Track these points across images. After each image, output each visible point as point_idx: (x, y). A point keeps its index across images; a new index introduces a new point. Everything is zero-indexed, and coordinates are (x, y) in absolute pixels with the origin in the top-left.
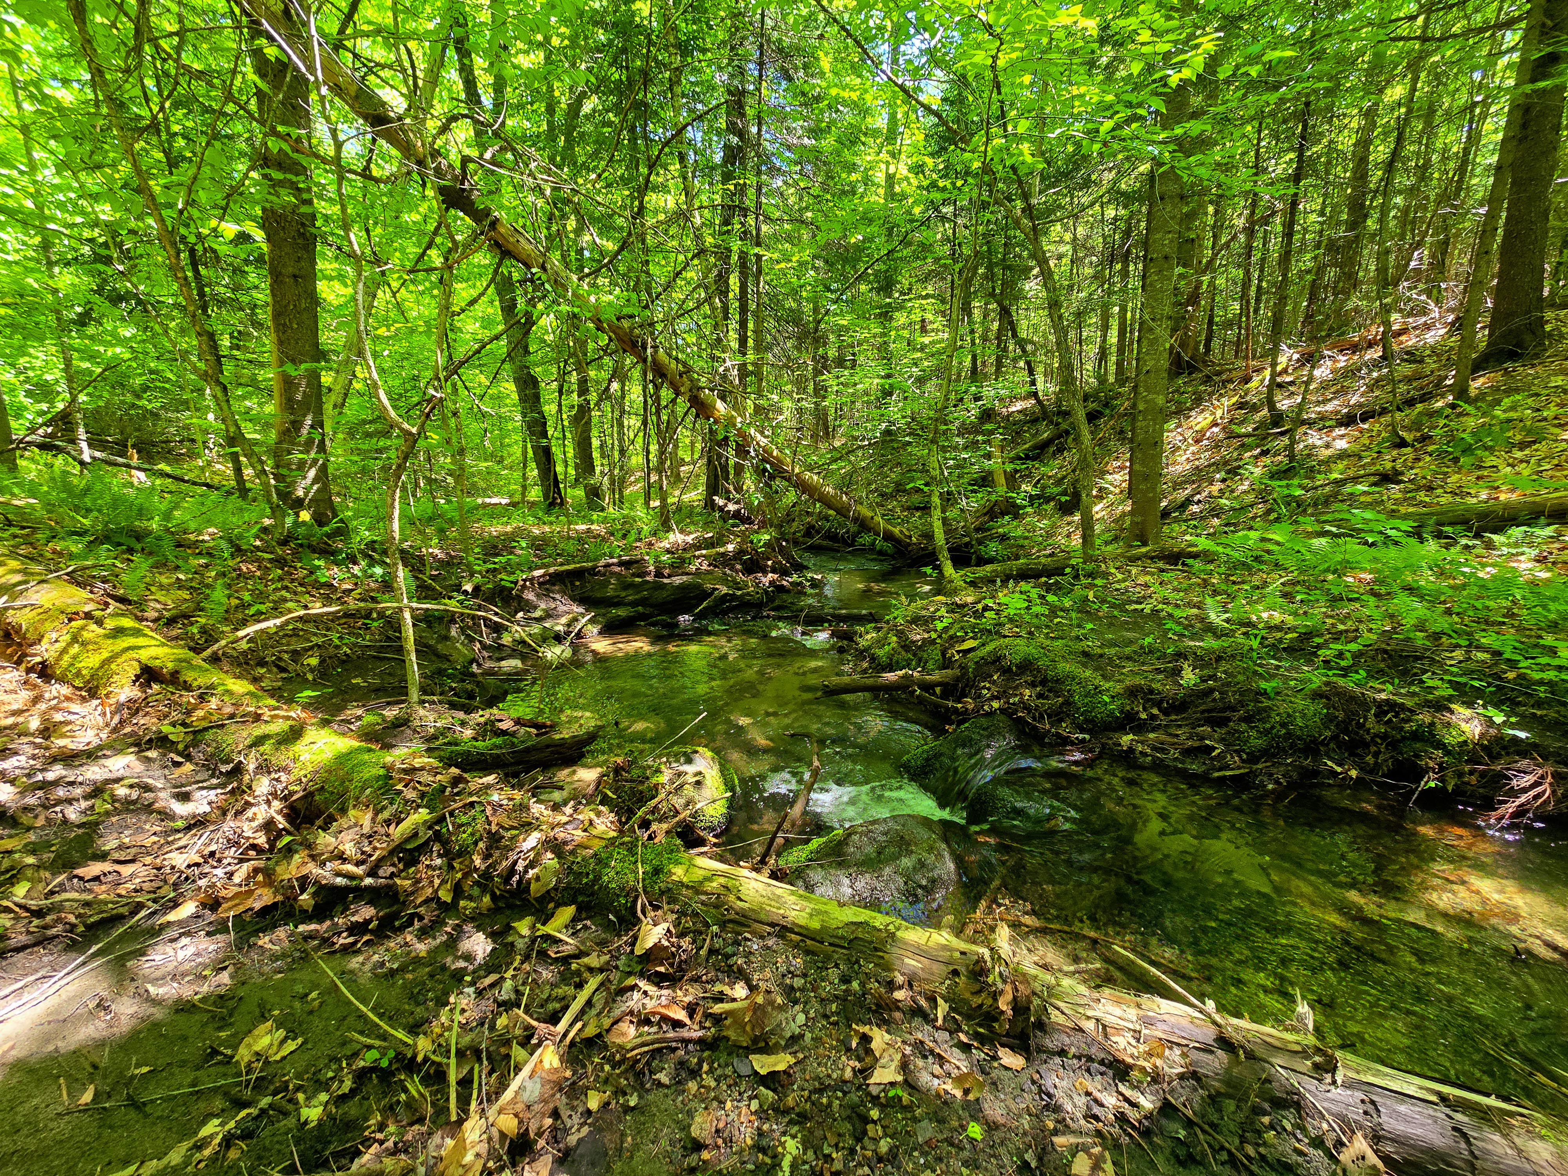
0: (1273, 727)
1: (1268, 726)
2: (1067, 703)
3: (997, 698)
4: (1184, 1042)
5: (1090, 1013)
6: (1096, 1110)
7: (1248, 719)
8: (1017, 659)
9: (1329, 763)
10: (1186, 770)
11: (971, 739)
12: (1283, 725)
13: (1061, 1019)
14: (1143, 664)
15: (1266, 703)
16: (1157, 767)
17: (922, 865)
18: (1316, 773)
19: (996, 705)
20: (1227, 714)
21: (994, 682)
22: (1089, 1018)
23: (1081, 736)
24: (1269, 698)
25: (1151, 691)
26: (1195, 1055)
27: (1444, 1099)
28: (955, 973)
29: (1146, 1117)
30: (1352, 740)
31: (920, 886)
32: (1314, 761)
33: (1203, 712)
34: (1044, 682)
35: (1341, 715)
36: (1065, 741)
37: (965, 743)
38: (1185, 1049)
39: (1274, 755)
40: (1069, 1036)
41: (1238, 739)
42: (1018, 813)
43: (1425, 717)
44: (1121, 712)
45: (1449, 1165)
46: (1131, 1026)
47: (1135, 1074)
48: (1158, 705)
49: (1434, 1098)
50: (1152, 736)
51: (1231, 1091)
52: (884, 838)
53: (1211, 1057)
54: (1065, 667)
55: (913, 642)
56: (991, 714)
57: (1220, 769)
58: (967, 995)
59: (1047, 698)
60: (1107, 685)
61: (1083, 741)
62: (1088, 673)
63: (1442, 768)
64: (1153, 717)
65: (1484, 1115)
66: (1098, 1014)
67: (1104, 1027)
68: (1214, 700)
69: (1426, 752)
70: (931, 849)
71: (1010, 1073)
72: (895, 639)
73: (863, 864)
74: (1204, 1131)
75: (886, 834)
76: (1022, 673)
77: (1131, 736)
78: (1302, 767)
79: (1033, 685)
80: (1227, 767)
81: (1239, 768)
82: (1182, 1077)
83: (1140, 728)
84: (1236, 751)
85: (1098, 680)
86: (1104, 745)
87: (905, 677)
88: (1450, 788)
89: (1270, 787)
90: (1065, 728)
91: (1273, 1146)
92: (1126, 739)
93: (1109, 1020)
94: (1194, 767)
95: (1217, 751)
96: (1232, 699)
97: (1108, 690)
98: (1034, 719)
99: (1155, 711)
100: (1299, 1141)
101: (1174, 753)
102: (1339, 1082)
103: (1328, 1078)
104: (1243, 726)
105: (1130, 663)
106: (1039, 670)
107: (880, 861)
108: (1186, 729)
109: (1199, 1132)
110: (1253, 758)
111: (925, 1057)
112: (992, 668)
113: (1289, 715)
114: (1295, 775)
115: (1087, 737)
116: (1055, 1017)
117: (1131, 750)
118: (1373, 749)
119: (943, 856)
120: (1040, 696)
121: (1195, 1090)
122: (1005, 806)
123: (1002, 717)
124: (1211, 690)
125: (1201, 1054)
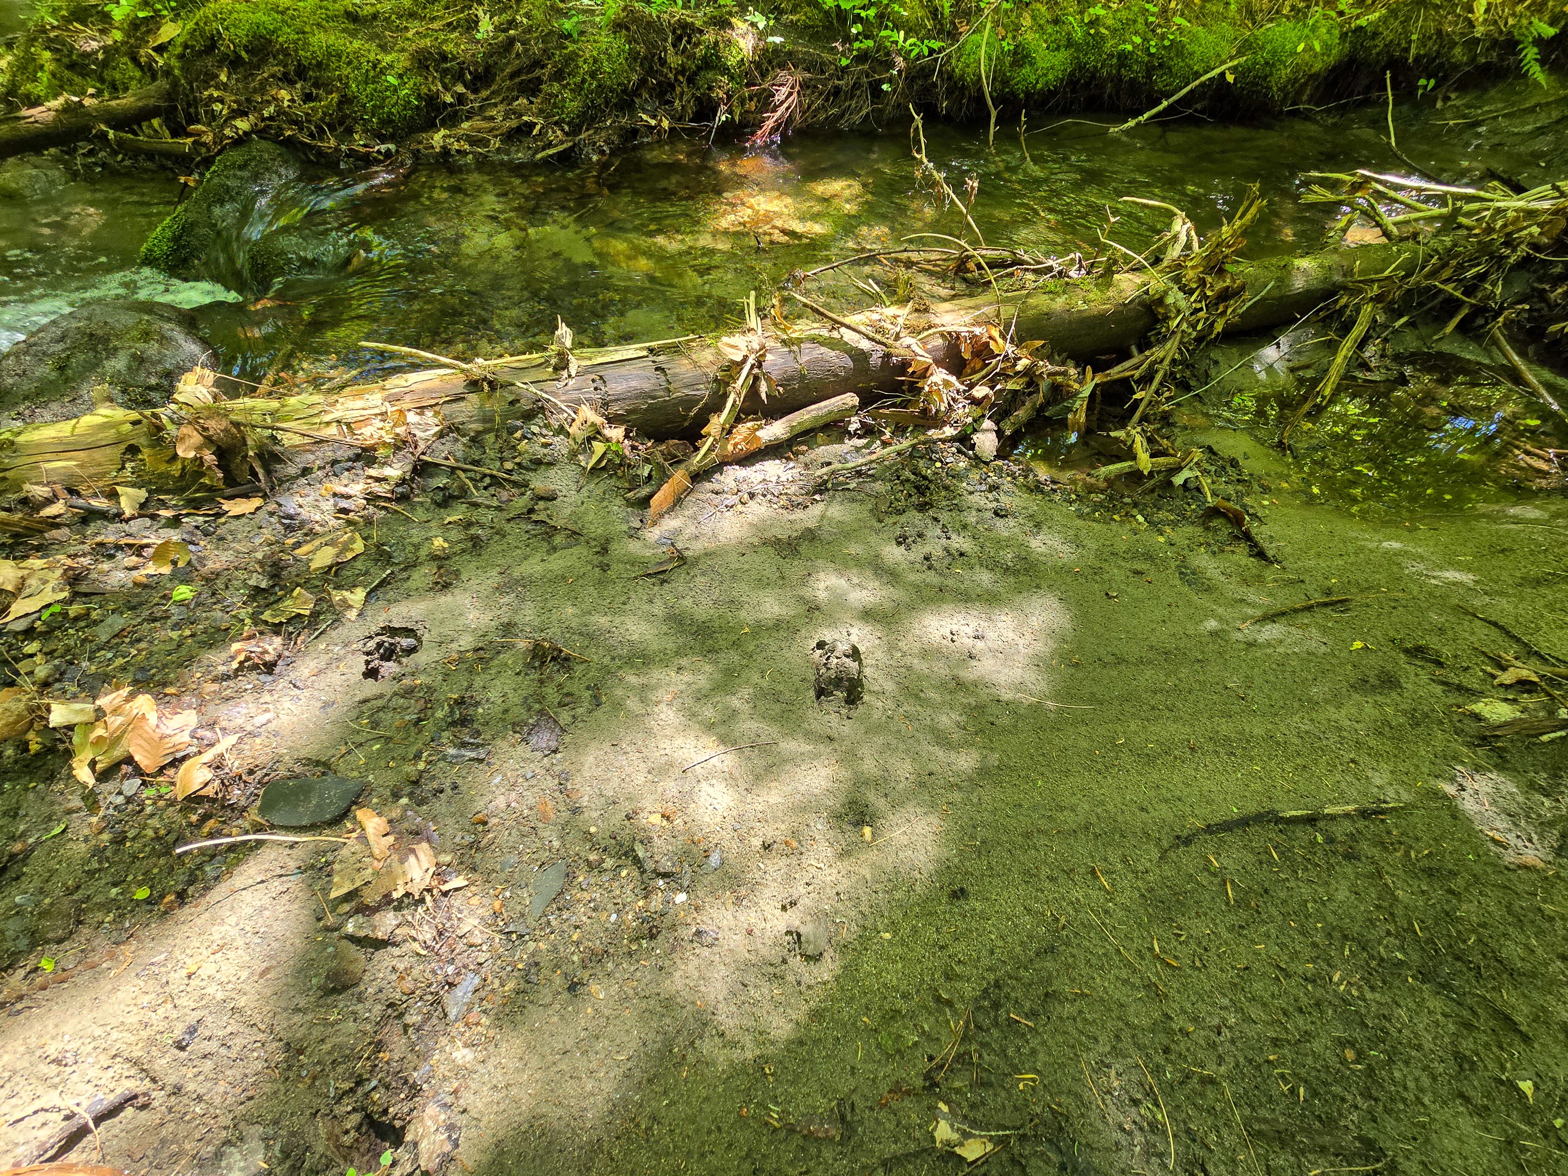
0: (584, 81)
1: (578, 79)
2: (346, 100)
3: (243, 114)
4: (433, 402)
5: (327, 418)
6: (344, 504)
7: (558, 76)
8: (241, 34)
9: (644, 117)
10: (511, 161)
11: (228, 190)
12: (593, 75)
13: (297, 440)
14: (433, 19)
15: (571, 47)
16: (483, 164)
17: (140, 360)
18: (634, 133)
19: (243, 125)
20: (538, 72)
21: (225, 87)
22: (328, 424)
23: (383, 148)
24: (574, 42)
25: (444, 57)
26: (447, 409)
27: (651, 350)
28: (133, 450)
29: (397, 485)
30: (659, 83)
31: (151, 388)
32: (631, 117)
33: (512, 76)
34: (301, 72)
35: (642, 49)
36: (367, 160)
37: (222, 196)
38: (437, 408)
39: (593, 119)
40: (313, 453)
41: (555, 106)
42: (311, 264)
43: (710, 36)
44: (419, 97)
45: (654, 398)
46: (377, 411)
47: (381, 452)
48: (459, 77)
49: (645, 353)
50: (465, 125)
51: (488, 425)
52: (60, 347)
53: (462, 404)
54: (320, 40)
55: (86, 55)
56: (240, 141)
57: (544, 149)
58: (163, 467)
59: (317, 98)
60: (388, 58)
61: (388, 154)
62: (356, 44)
63: (729, 97)
64: (460, 99)
65: (675, 349)
66: (336, 415)
67: (348, 425)
68: (518, 55)
69: (716, 81)
70: (146, 336)
71: (244, 520)
72: (47, 54)
73: (39, 393)
74: (465, 471)
75: (62, 339)
76: (263, 61)
77: (443, 132)
78: (621, 128)
79: (287, 80)
80: (550, 145)
81: (562, 142)
82: (441, 435)
83: (452, 119)
84: (556, 123)
85: (372, 52)
86: (416, 154)
87: (67, 109)
88: (737, 119)
89: (595, 158)
90: (359, 141)
91: (526, 452)
92: (438, 138)
93: (350, 416)
94: (520, 156)
95: (538, 127)
96: (536, 48)
97: (391, 66)
98: (312, 135)
99: (460, 89)
100: (544, 436)
101: (496, 143)
102: (573, 374)
103: (565, 374)
104: (556, 86)
105: (417, 23)
106: (285, 52)
107: (67, 381)
108: (501, 107)
109: (460, 473)
110: (575, 131)
111: (111, 557)
112: (209, 61)
113: (595, 61)
114: (615, 138)
115: (392, 147)
116: (289, 440)
117: (446, 151)
118: (678, 90)
119: (170, 339)
120: (308, 98)
121: (457, 440)
122: (289, 261)
123: (264, 144)
124: (511, 41)
125: (454, 405)
